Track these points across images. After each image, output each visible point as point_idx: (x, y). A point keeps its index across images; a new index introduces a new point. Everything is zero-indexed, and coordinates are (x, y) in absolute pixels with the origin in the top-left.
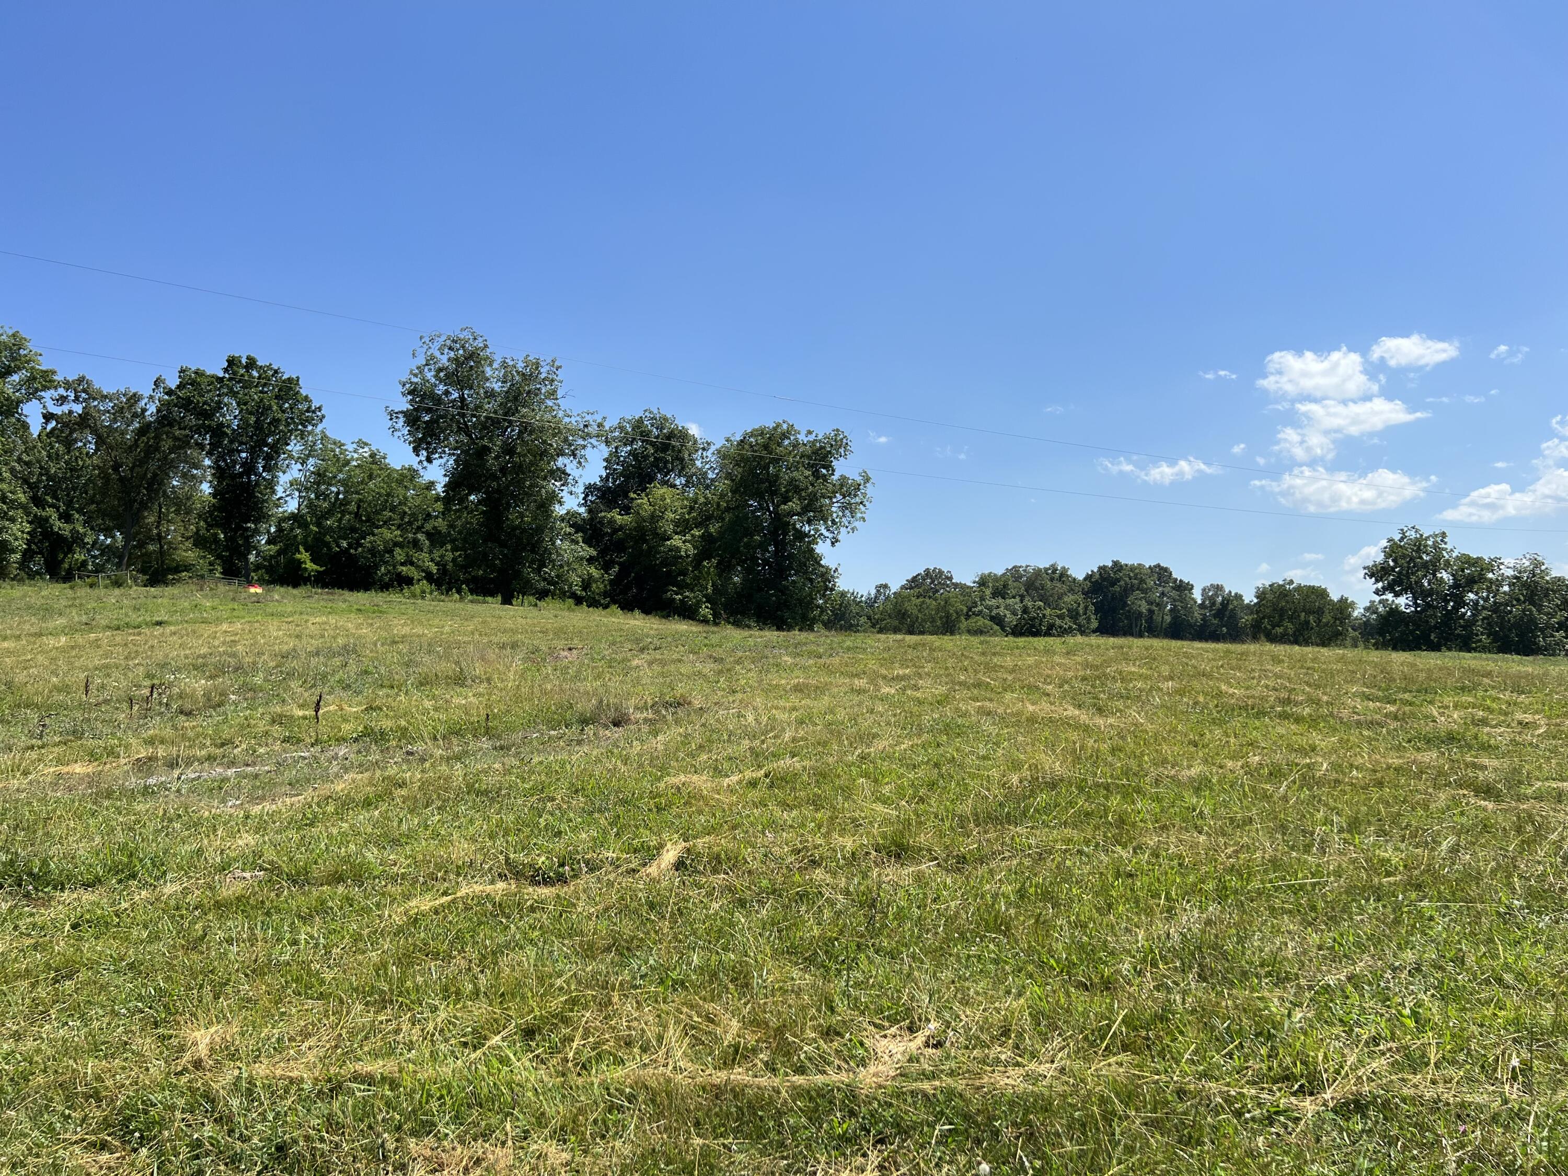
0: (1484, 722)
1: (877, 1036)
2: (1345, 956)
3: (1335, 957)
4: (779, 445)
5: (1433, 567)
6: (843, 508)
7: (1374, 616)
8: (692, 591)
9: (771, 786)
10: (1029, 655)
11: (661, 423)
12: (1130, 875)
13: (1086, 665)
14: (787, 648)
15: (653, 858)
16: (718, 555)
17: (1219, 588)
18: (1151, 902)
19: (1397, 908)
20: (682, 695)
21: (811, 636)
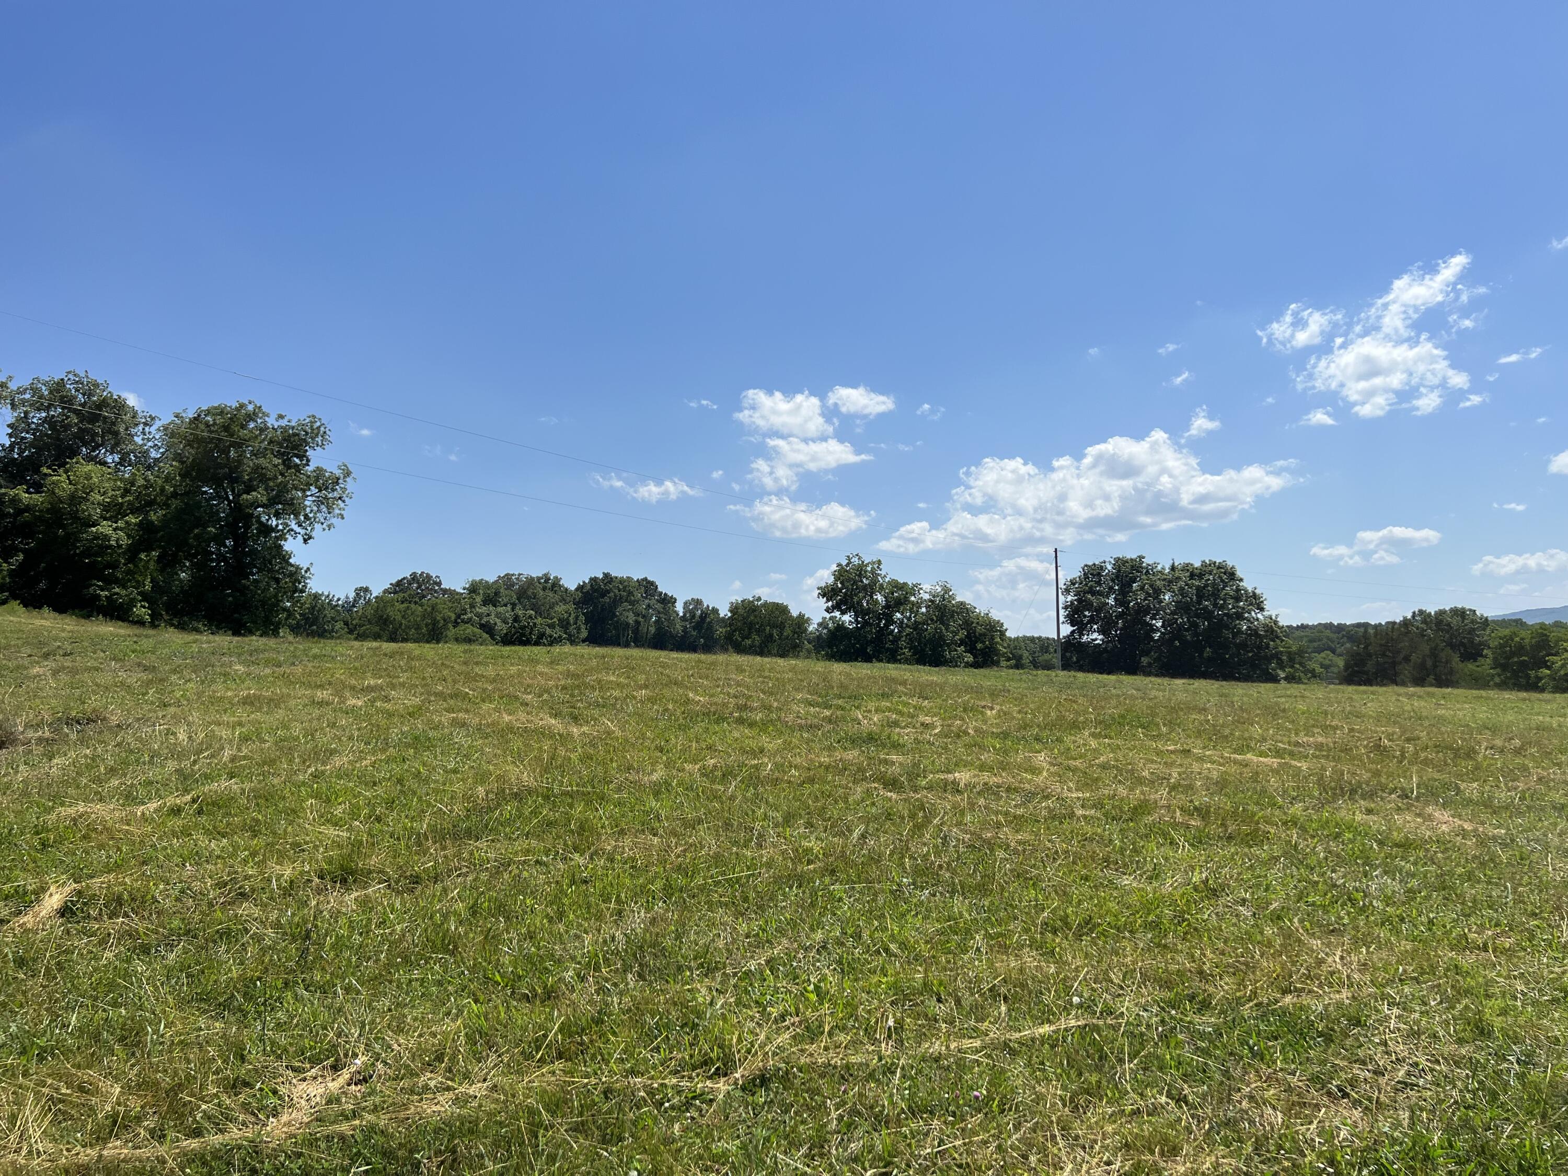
0: (896, 724)
1: (294, 1081)
2: (768, 941)
3: (759, 942)
4: (243, 427)
5: (870, 590)
6: (319, 502)
7: (825, 631)
8: (124, 587)
9: (200, 812)
10: (512, 665)
11: (90, 389)
12: (586, 882)
13: (569, 674)
14: (240, 655)
15: (29, 905)
16: (160, 547)
17: (698, 602)
18: (603, 906)
19: (814, 893)
20: (94, 710)
21: (271, 642)
